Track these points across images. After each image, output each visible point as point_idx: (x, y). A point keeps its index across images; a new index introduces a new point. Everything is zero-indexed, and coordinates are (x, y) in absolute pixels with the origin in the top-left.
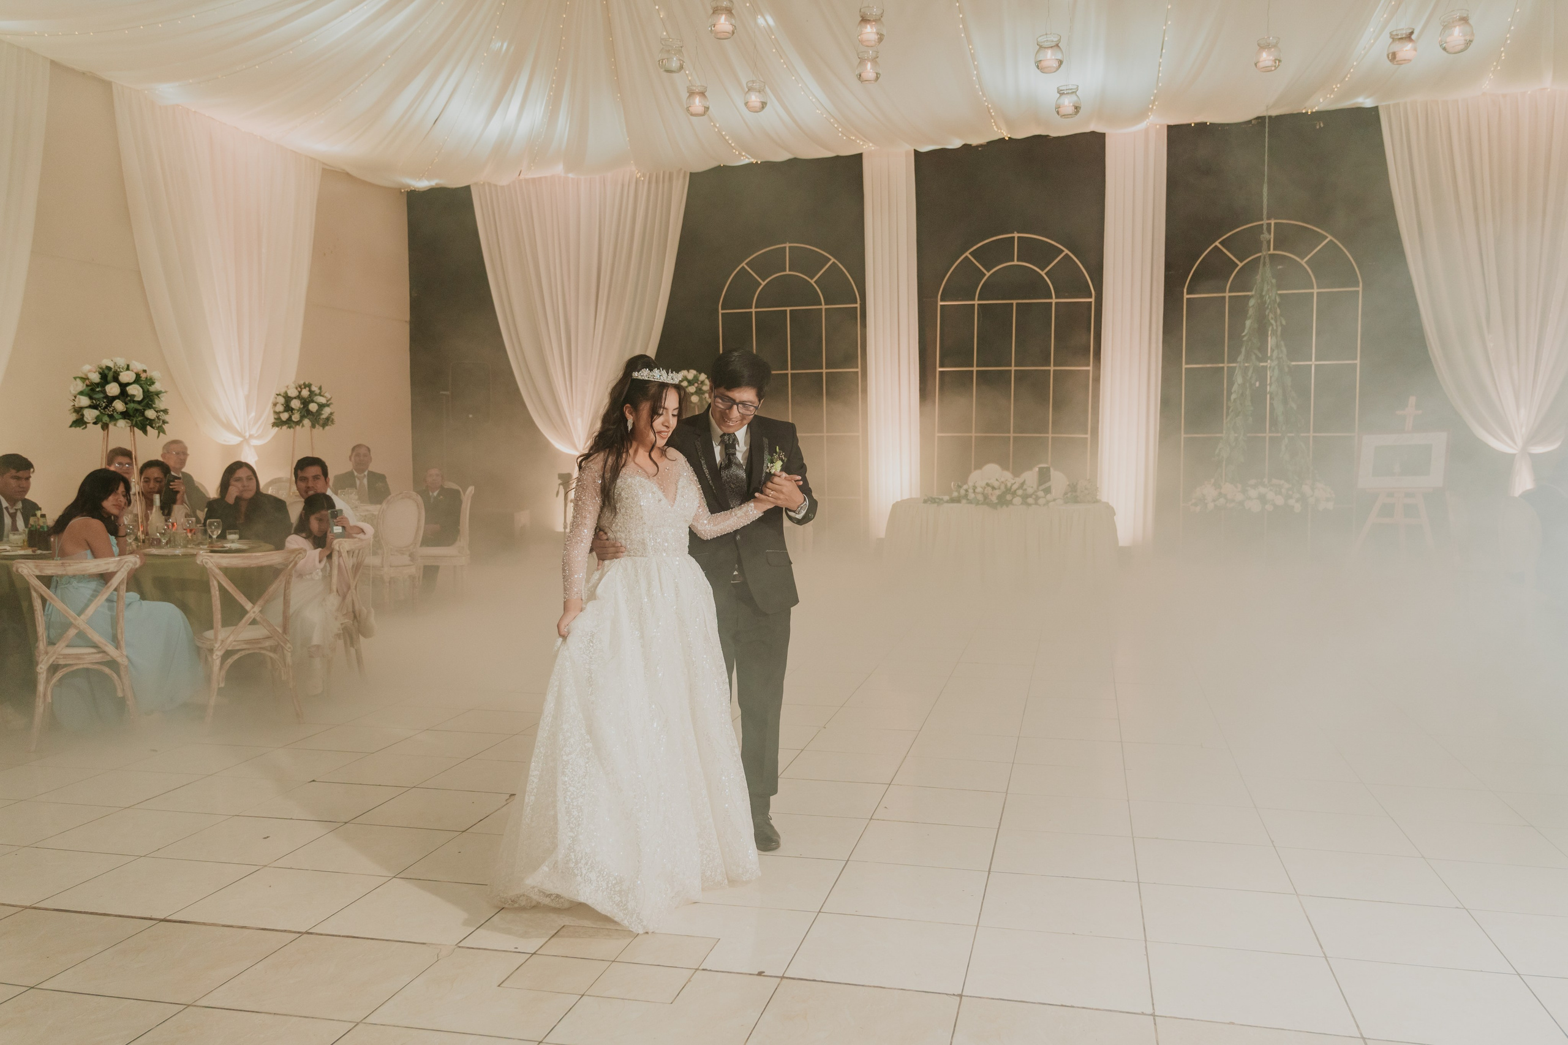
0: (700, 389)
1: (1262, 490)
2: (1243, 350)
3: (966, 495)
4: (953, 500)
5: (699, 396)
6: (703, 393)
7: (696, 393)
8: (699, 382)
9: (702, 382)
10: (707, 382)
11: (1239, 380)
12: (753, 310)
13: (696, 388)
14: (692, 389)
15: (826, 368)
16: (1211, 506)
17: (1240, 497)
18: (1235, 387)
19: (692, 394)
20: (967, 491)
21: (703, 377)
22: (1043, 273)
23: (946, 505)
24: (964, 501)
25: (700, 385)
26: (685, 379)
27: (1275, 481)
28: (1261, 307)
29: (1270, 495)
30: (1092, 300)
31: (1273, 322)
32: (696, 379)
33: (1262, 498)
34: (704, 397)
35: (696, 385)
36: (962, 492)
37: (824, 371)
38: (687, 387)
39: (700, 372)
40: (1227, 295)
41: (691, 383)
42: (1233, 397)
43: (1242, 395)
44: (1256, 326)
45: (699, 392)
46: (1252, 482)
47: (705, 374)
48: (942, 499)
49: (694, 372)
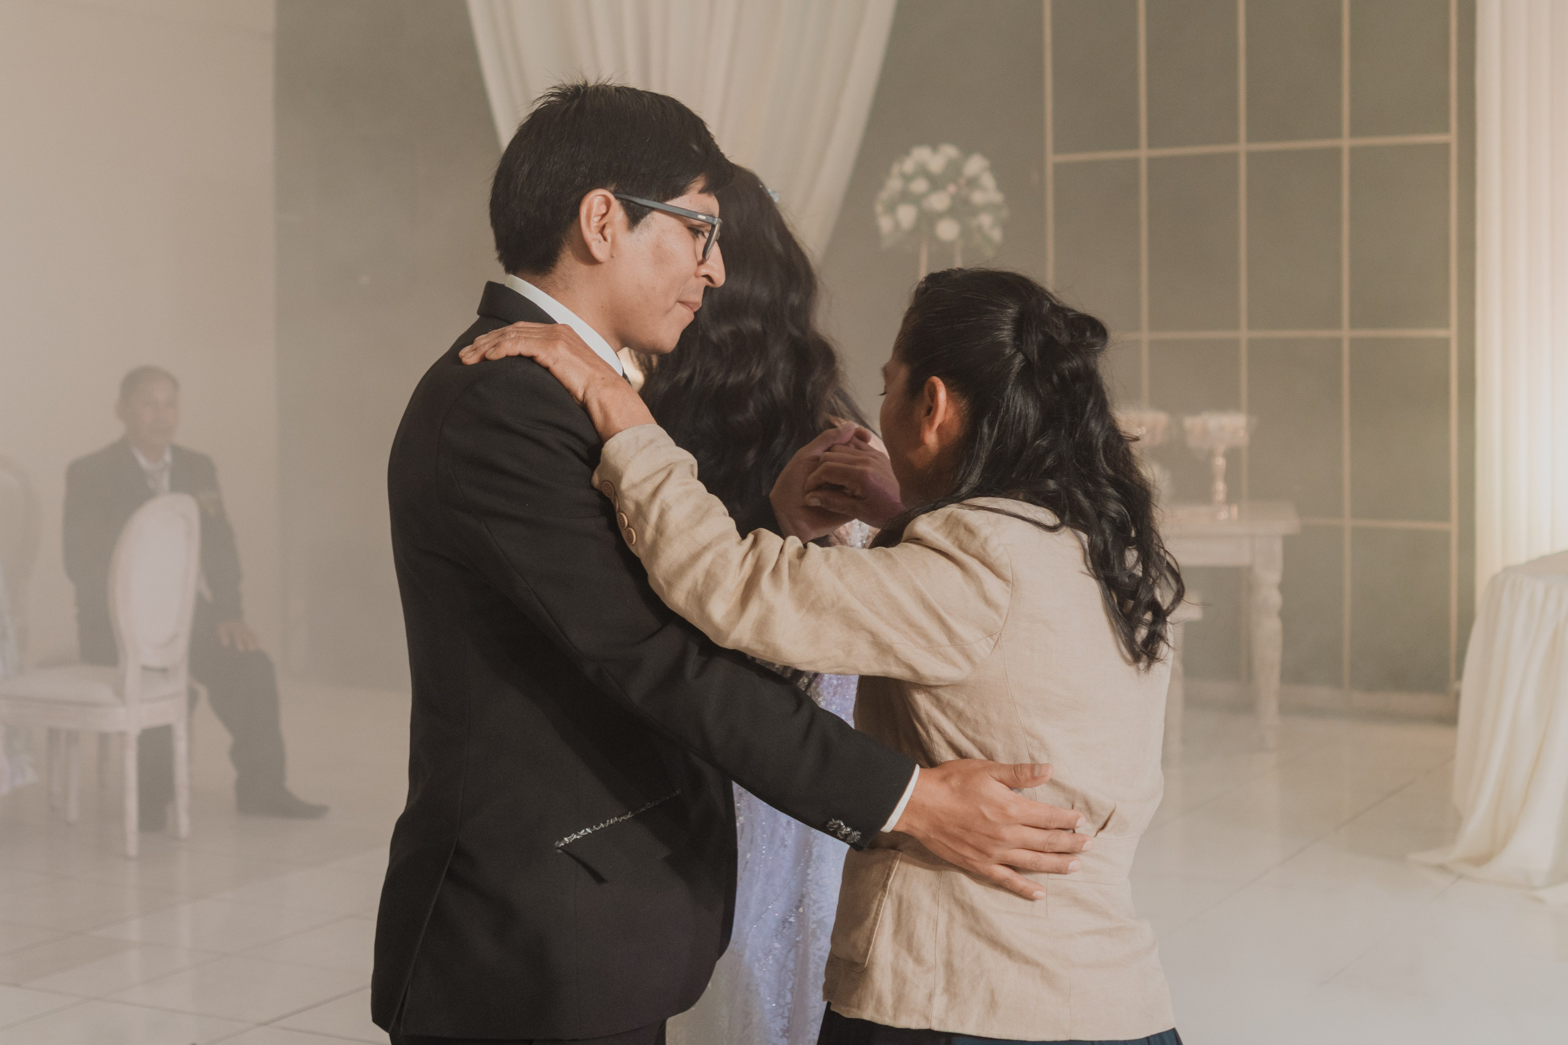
0: (968, 201)
5: (961, 221)
6: (975, 211)
7: (952, 212)
8: (962, 181)
9: (973, 183)
10: (988, 181)
13: (954, 198)
14: (939, 201)
15: (1354, 133)
19: (944, 215)
21: (976, 165)
25: (964, 190)
26: (923, 171)
32: (954, 170)
34: (973, 223)
35: (952, 189)
37: (1346, 143)
38: (924, 195)
39: (967, 152)
41: (936, 183)
45: (961, 209)
49: (950, 151)
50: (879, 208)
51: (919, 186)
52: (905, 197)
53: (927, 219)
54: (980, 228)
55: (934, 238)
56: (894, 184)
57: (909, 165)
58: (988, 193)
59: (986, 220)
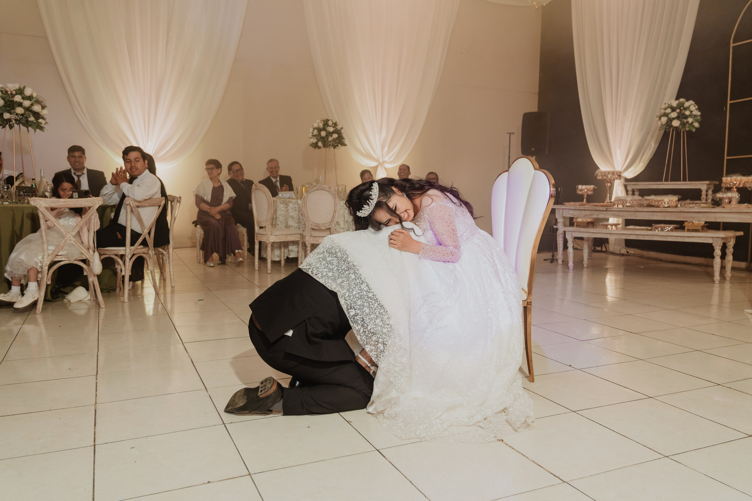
0: (684, 114)
5: (681, 121)
6: (686, 117)
7: (678, 118)
8: (682, 108)
9: (686, 109)
10: (693, 108)
13: (679, 113)
14: (674, 115)
19: (674, 119)
21: (690, 103)
25: (683, 111)
32: (680, 106)
34: (685, 121)
35: (678, 111)
38: (670, 113)
39: (688, 100)
47: (694, 101)
49: (682, 100)
51: (669, 110)
52: (665, 114)
53: (670, 120)
54: (688, 122)
57: (666, 105)
58: (693, 111)
59: (690, 120)
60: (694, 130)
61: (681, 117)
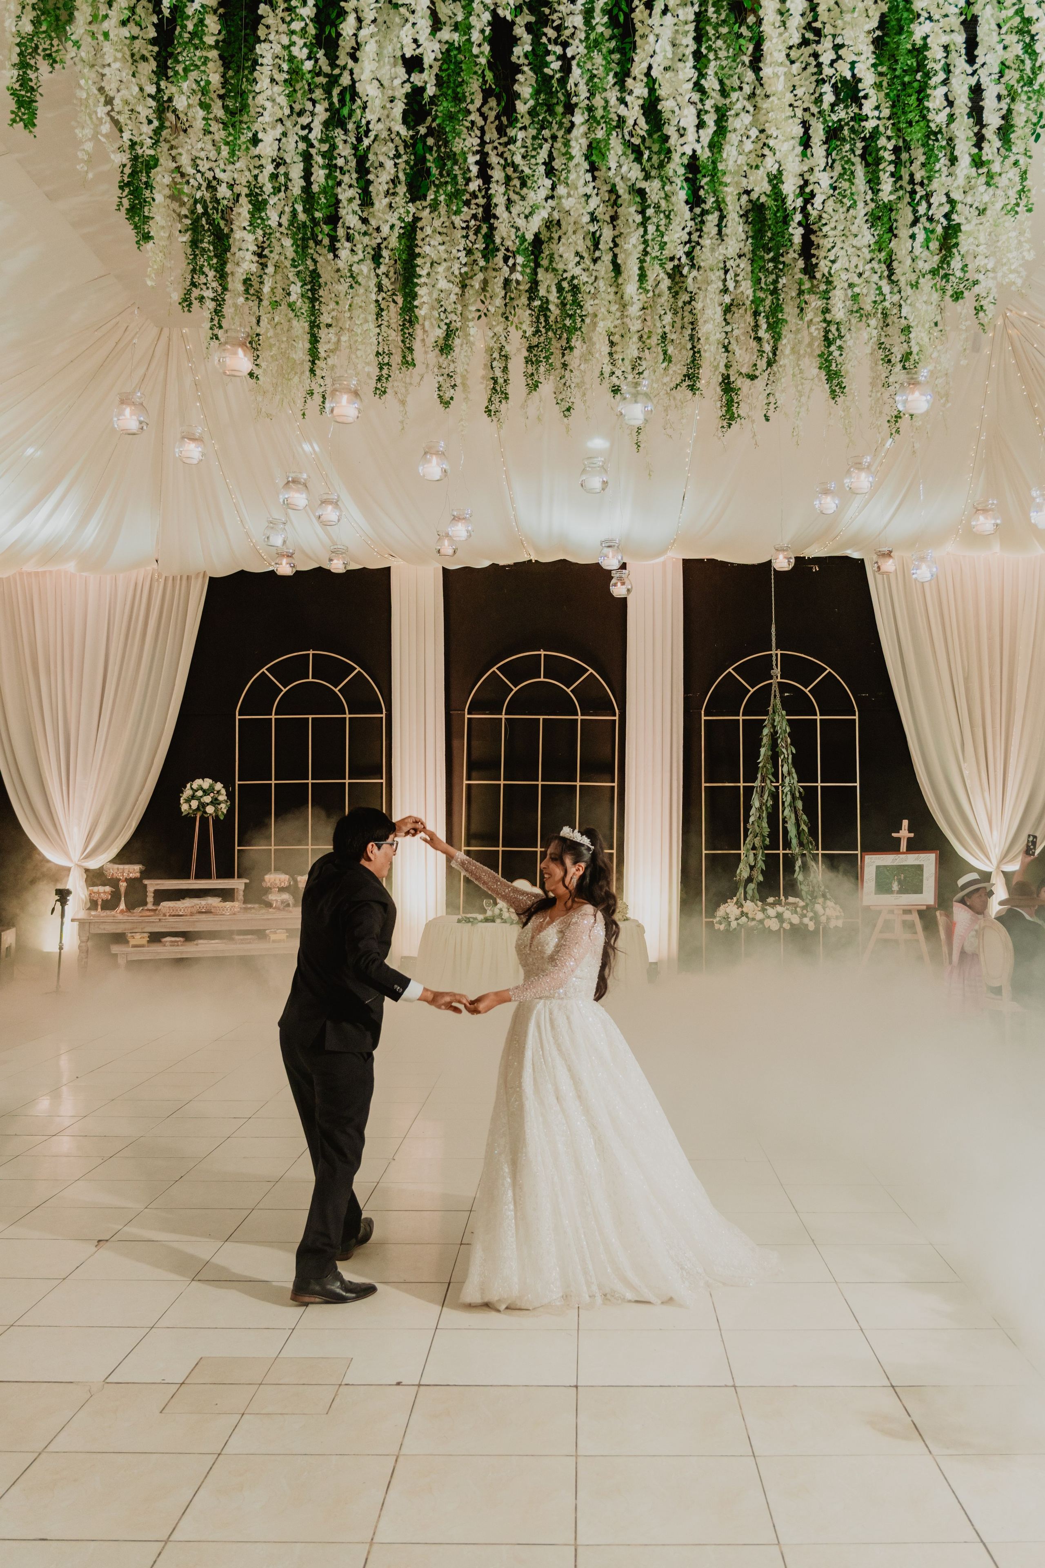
0: (216, 799)
1: (779, 909)
2: (759, 776)
3: (500, 915)
4: (487, 920)
5: (215, 807)
6: (219, 803)
7: (212, 803)
8: (215, 792)
9: (218, 792)
10: (223, 791)
11: (756, 803)
12: (273, 717)
13: (213, 798)
14: (207, 799)
15: (350, 778)
16: (734, 924)
17: (760, 916)
18: (753, 811)
19: (208, 804)
20: (501, 910)
21: (219, 786)
22: (569, 691)
23: (480, 924)
24: (498, 921)
25: (216, 796)
26: (201, 789)
27: (791, 899)
28: (774, 736)
29: (787, 915)
30: (617, 718)
31: (784, 750)
32: (211, 789)
33: (779, 916)
34: (219, 807)
35: (212, 795)
36: (497, 911)
37: (347, 781)
38: (202, 797)
39: (215, 781)
40: (741, 718)
41: (206, 793)
42: (751, 819)
43: (759, 818)
44: (770, 753)
46: (771, 900)
47: (221, 783)
48: (475, 919)
49: (210, 781)
50: (182, 801)
51: (200, 793)
52: (193, 797)
53: (202, 806)
54: (221, 809)
55: (205, 812)
56: (187, 792)
57: (195, 786)
58: (223, 797)
59: (223, 806)
60: (222, 818)
61: (215, 802)
